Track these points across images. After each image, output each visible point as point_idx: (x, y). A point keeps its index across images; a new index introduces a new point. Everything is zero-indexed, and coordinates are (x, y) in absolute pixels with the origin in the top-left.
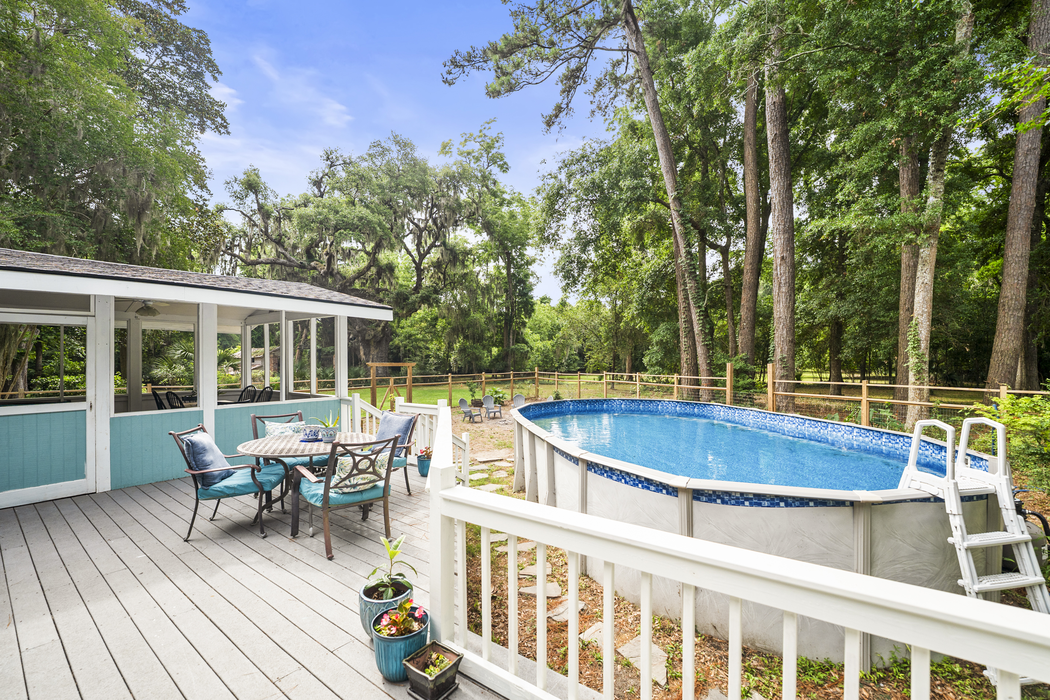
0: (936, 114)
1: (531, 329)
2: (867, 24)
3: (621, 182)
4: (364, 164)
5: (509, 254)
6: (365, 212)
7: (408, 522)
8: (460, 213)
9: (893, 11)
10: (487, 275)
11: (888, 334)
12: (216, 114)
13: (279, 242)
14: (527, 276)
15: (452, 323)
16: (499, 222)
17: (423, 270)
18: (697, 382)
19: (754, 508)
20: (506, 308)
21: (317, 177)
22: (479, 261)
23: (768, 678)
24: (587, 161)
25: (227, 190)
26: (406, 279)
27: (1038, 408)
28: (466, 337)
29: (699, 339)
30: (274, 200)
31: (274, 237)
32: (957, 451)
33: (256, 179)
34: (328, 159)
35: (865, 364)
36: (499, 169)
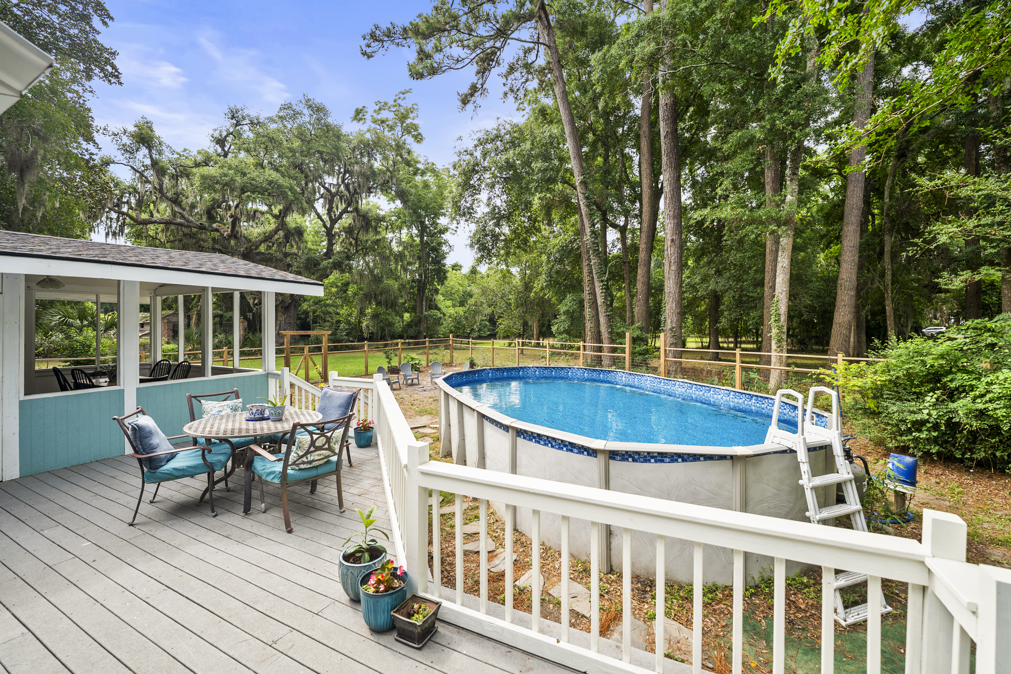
0: (793, 128)
1: (443, 295)
2: (741, 48)
3: (533, 164)
4: (273, 126)
5: (422, 223)
6: (275, 175)
7: (356, 492)
8: (374, 180)
9: (761, 40)
10: (400, 243)
11: (755, 307)
12: (106, 63)
13: (176, 201)
14: (440, 244)
15: (365, 289)
16: (413, 191)
17: (334, 236)
18: (600, 349)
19: (658, 464)
20: (419, 275)
21: (221, 135)
22: (392, 228)
23: (670, 602)
24: (501, 141)
25: (115, 142)
26: (314, 243)
27: (862, 373)
28: (379, 304)
29: (601, 310)
30: (170, 156)
31: (169, 195)
32: (806, 410)
33: (150, 133)
34: (233, 117)
35: (738, 330)
36: (413, 139)
